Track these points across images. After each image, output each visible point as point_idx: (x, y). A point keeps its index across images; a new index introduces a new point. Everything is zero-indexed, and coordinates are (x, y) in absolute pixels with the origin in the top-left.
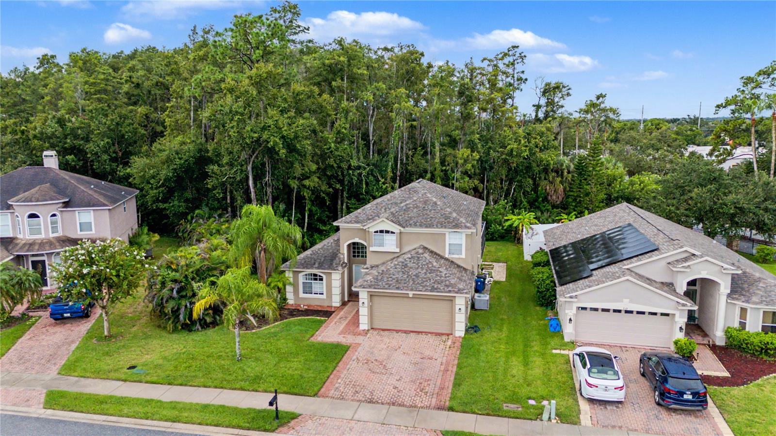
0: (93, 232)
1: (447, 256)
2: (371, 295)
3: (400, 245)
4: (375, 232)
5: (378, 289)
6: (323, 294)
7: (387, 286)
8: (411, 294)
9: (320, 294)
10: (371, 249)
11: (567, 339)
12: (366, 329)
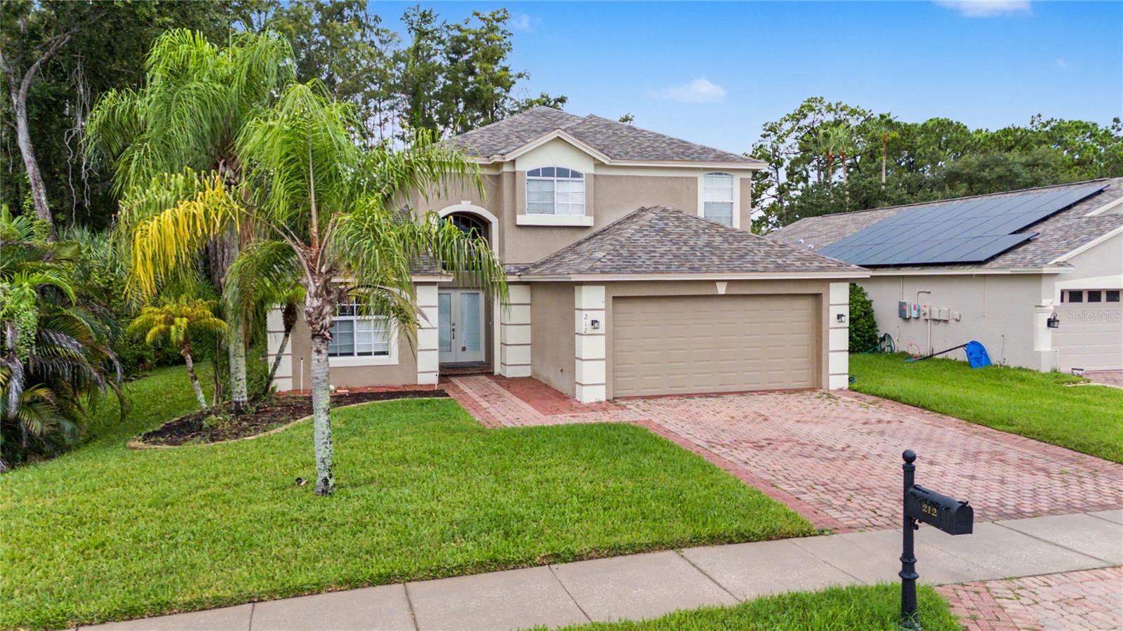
3: (594, 208)
4: (530, 173)
5: (646, 272)
6: (387, 353)
7: (662, 267)
8: (723, 282)
9: (377, 354)
10: (522, 220)
11: (1045, 368)
12: (603, 399)
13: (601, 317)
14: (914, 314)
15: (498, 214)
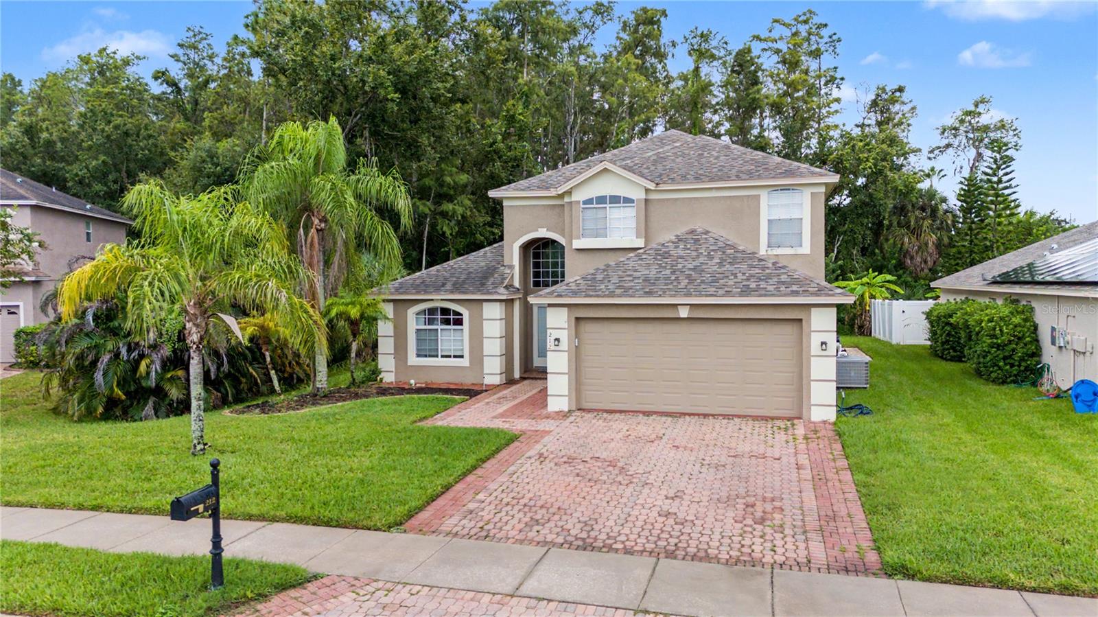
1: (762, 253)
2: (577, 319)
3: (646, 230)
4: (585, 202)
6: (462, 357)
7: (618, 291)
8: (682, 306)
9: (455, 357)
10: (578, 244)
12: (566, 409)
13: (564, 336)
14: (1062, 343)
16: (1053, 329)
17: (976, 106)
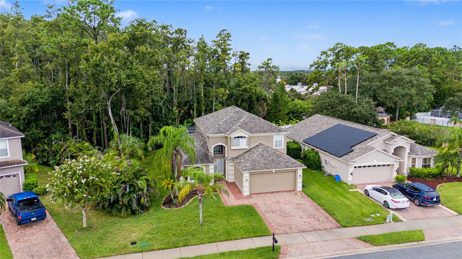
0: (9, 156)
1: (274, 148)
2: (251, 174)
3: (249, 144)
4: (234, 138)
5: (257, 170)
7: (261, 168)
8: (274, 170)
10: (232, 148)
11: (350, 184)
12: (248, 195)
13: (248, 178)
14: (328, 164)
15: (227, 145)
16: (326, 160)
17: (268, 61)
